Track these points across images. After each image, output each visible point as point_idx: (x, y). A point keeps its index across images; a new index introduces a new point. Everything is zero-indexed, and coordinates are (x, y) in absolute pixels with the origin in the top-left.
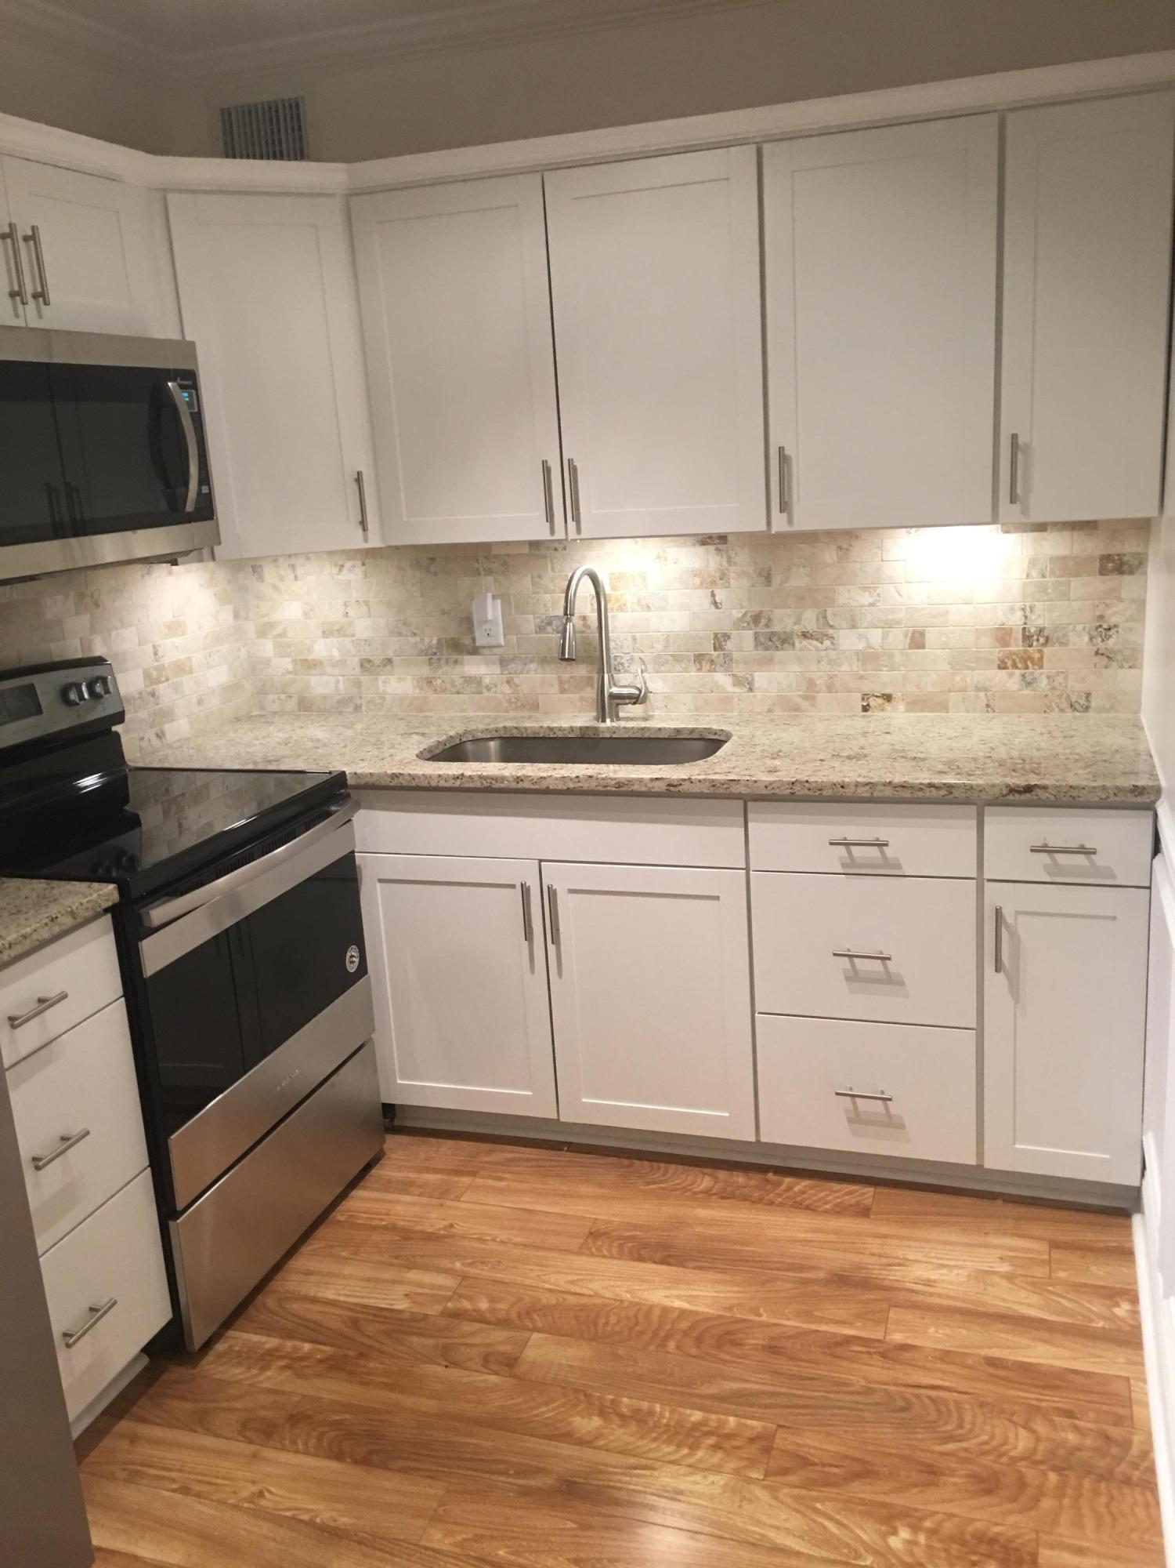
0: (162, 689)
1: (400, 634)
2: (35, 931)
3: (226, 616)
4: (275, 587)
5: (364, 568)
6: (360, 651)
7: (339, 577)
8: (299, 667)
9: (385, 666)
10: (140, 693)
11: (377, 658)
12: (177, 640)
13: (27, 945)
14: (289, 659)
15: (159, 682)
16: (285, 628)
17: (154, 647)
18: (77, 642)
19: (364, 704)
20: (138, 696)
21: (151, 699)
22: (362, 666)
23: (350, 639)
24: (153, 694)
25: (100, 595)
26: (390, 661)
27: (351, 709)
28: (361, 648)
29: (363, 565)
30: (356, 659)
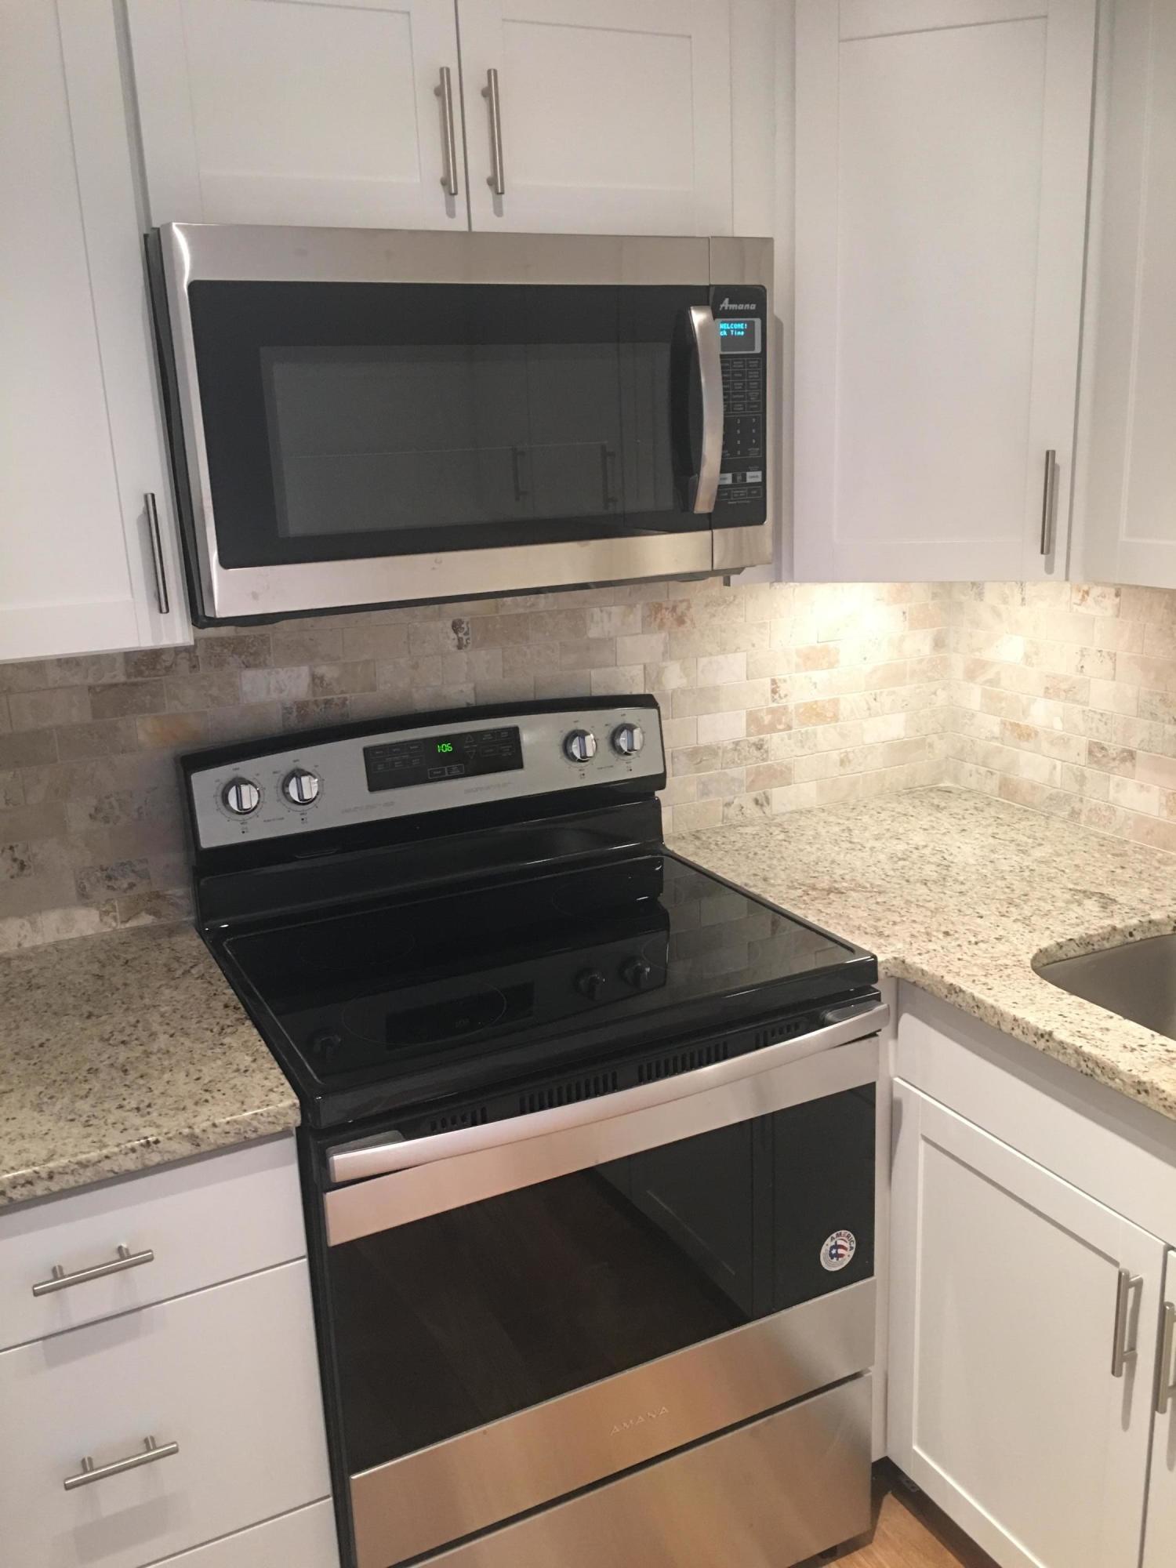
0: (775, 741)
1: (1154, 715)
2: (107, 1157)
3: (920, 644)
4: (994, 610)
5: (1118, 600)
6: (1091, 729)
7: (1081, 609)
8: (1008, 733)
9: (1123, 760)
10: (737, 743)
11: (1114, 747)
12: (819, 676)
13: (87, 1176)
14: (998, 719)
15: (772, 729)
16: (998, 673)
17: (774, 682)
18: (637, 671)
19: (1085, 811)
20: (731, 747)
21: (756, 753)
22: (1090, 752)
23: (1080, 707)
24: (759, 747)
25: (689, 607)
26: (1131, 755)
27: (1065, 814)
28: (1094, 725)
29: (1117, 595)
30: (1084, 740)
